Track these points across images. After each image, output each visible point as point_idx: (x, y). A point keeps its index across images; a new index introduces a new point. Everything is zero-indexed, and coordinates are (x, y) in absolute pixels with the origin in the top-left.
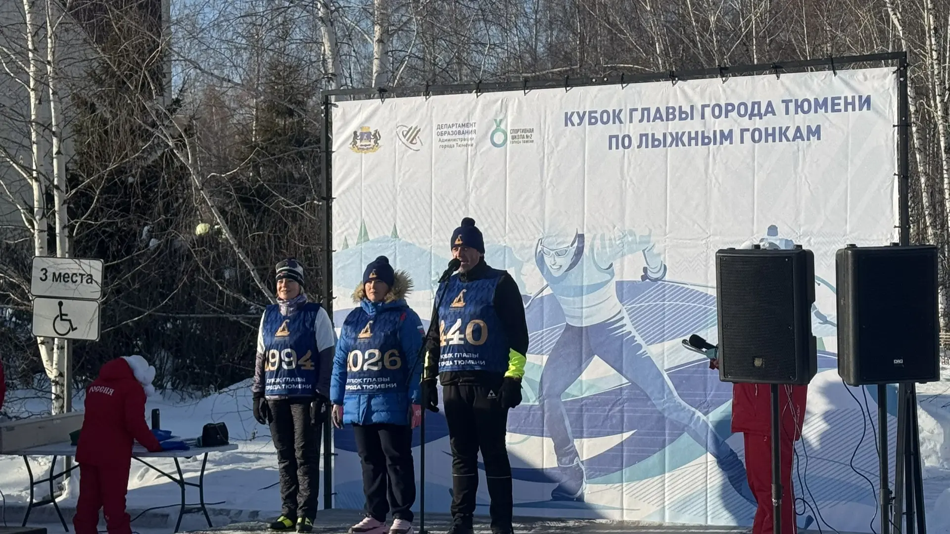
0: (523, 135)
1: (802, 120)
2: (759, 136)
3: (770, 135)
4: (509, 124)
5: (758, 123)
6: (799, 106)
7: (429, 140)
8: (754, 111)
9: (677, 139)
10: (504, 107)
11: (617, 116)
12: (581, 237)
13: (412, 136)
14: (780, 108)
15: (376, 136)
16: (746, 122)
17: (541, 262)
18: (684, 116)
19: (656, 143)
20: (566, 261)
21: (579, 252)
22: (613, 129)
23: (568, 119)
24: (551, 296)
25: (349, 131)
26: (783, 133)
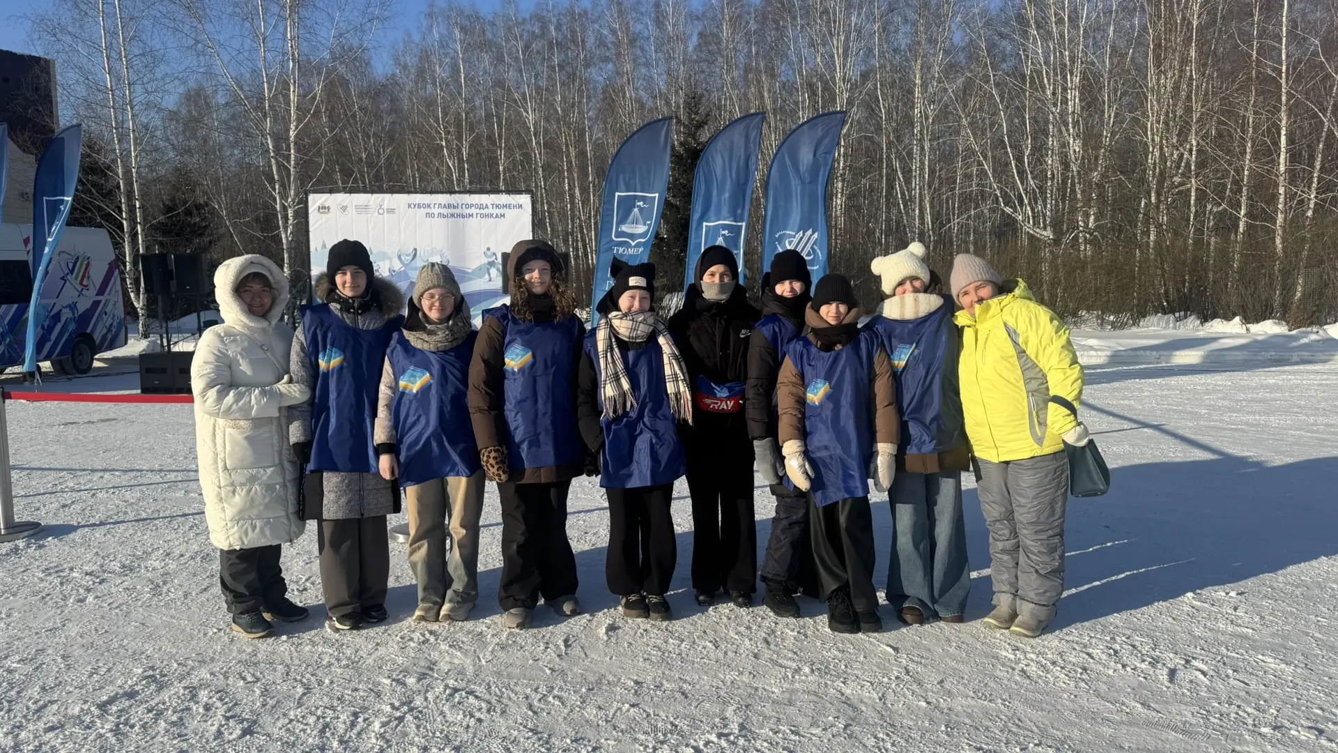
0: (391, 211)
1: (498, 211)
2: (483, 216)
3: (487, 216)
4: (385, 207)
5: (482, 211)
6: (497, 206)
7: (351, 210)
8: (481, 207)
9: (452, 215)
10: (383, 200)
11: (429, 206)
12: (416, 250)
13: (344, 208)
14: (490, 206)
15: (329, 208)
16: (478, 211)
17: (399, 257)
18: (455, 207)
19: (444, 216)
20: (410, 258)
21: (415, 255)
22: (427, 210)
23: (409, 206)
24: (405, 271)
25: (316, 206)
26: (492, 215)
